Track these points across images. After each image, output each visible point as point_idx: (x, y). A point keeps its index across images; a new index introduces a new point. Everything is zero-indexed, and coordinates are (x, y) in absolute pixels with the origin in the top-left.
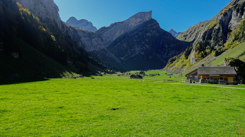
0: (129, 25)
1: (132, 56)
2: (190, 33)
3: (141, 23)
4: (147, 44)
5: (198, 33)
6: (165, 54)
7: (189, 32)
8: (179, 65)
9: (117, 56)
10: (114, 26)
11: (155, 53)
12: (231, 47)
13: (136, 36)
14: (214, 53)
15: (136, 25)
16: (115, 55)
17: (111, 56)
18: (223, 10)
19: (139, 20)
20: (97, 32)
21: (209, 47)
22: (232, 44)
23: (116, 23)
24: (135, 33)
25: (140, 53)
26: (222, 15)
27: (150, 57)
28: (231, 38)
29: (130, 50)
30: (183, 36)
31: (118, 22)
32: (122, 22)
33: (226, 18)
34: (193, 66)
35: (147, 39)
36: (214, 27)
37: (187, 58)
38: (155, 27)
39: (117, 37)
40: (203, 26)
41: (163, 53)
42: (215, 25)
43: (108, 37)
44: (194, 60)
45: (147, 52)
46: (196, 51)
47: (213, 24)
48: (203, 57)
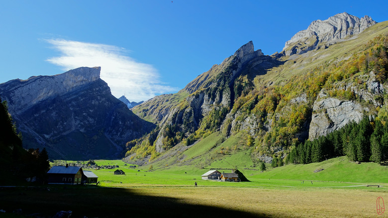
0: (64, 84)
1: (65, 134)
2: (151, 108)
3: (84, 83)
4: (91, 117)
5: (162, 109)
6: (117, 135)
7: (150, 106)
8: (142, 153)
9: (38, 132)
10: (38, 81)
11: (102, 131)
12: (203, 136)
13: (74, 103)
14: (185, 141)
15: (75, 85)
16: (35, 130)
17: (26, 132)
18: (190, 84)
19: (81, 78)
20: (3, 87)
21: (179, 132)
22: (204, 133)
23: (41, 77)
24: (72, 97)
25: (78, 130)
26: (194, 97)
27: (95, 137)
28: (203, 125)
29: (62, 124)
30: (142, 110)
31: (46, 76)
32: (53, 77)
33: (198, 101)
34: (161, 156)
35: (92, 110)
36: (185, 108)
37: (152, 144)
38: (104, 93)
39: (40, 99)
40: (167, 101)
41: (115, 133)
42: (186, 107)
43: (23, 98)
44: (162, 148)
45: (89, 129)
46: (165, 137)
47: (184, 105)
48: (173, 144)
